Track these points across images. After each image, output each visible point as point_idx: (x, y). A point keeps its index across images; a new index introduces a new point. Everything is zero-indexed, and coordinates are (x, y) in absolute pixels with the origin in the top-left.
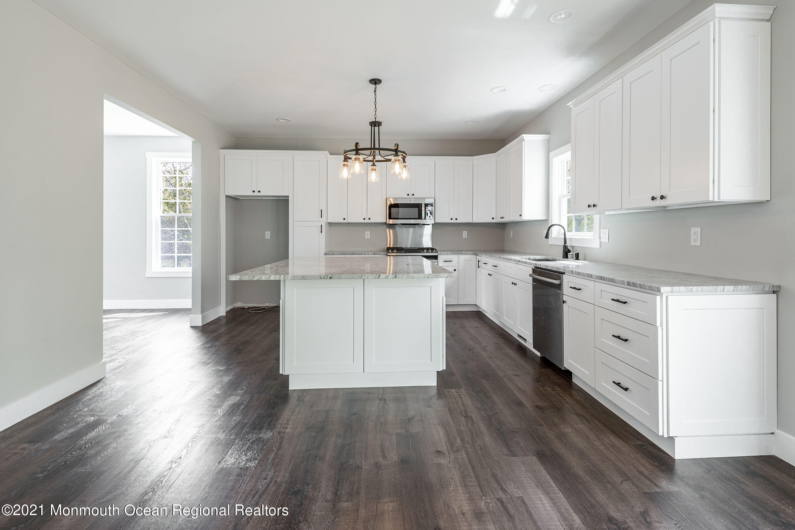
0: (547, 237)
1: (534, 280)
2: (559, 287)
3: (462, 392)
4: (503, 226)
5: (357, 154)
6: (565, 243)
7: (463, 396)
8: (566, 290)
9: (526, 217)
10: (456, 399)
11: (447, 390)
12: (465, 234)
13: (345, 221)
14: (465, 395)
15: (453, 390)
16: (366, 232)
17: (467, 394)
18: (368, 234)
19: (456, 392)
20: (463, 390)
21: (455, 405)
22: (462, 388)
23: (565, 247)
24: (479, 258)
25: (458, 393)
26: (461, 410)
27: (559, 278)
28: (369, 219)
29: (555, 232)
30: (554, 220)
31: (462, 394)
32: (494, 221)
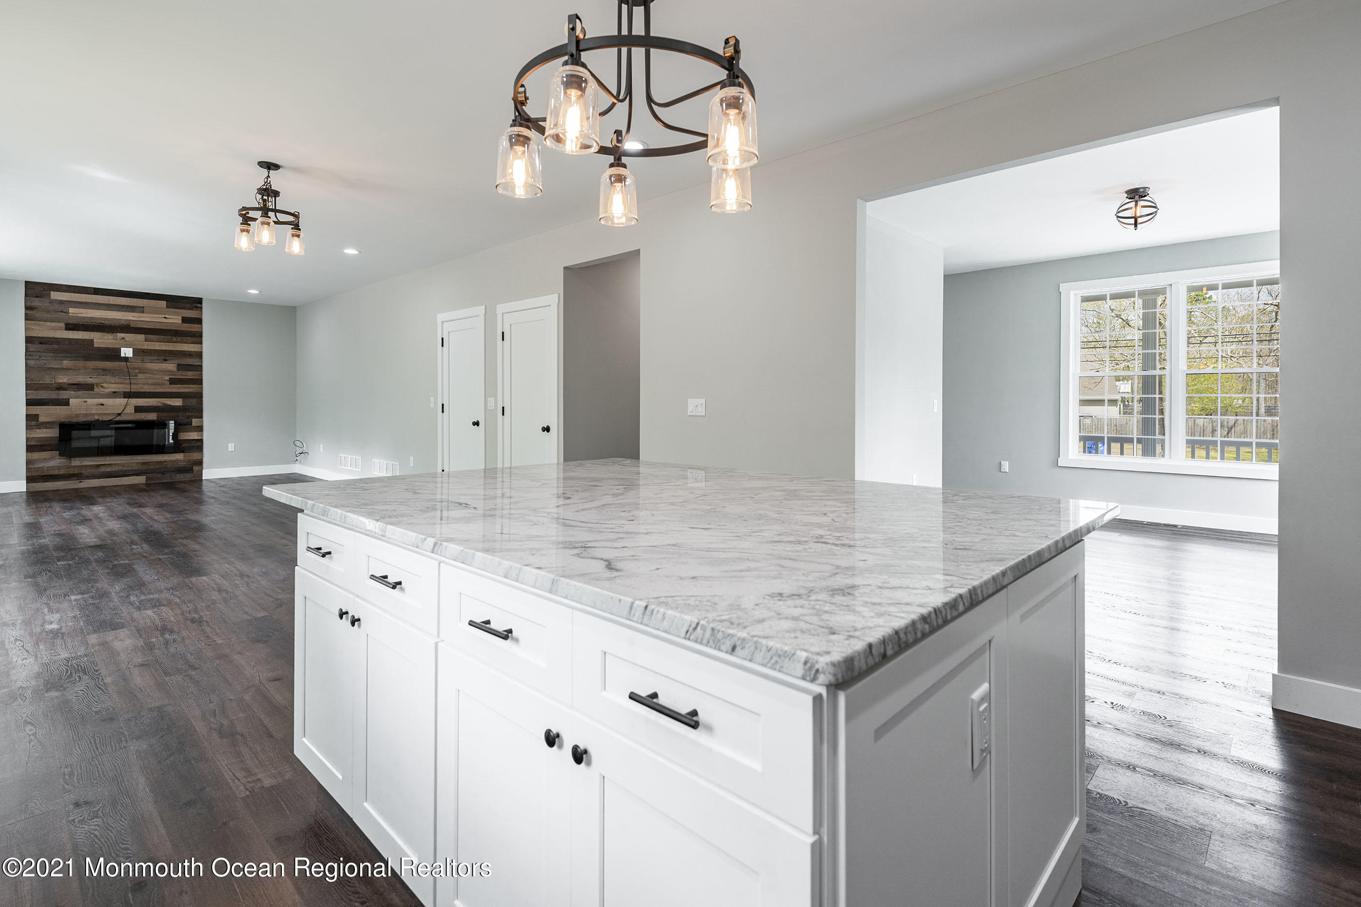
3: (242, 788)
7: (240, 774)
10: (257, 762)
11: (287, 778)
14: (234, 781)
15: (268, 782)
17: (228, 784)
19: (259, 780)
20: (241, 791)
21: (258, 749)
22: (243, 799)
25: (254, 778)
26: (246, 743)
31: (244, 781)
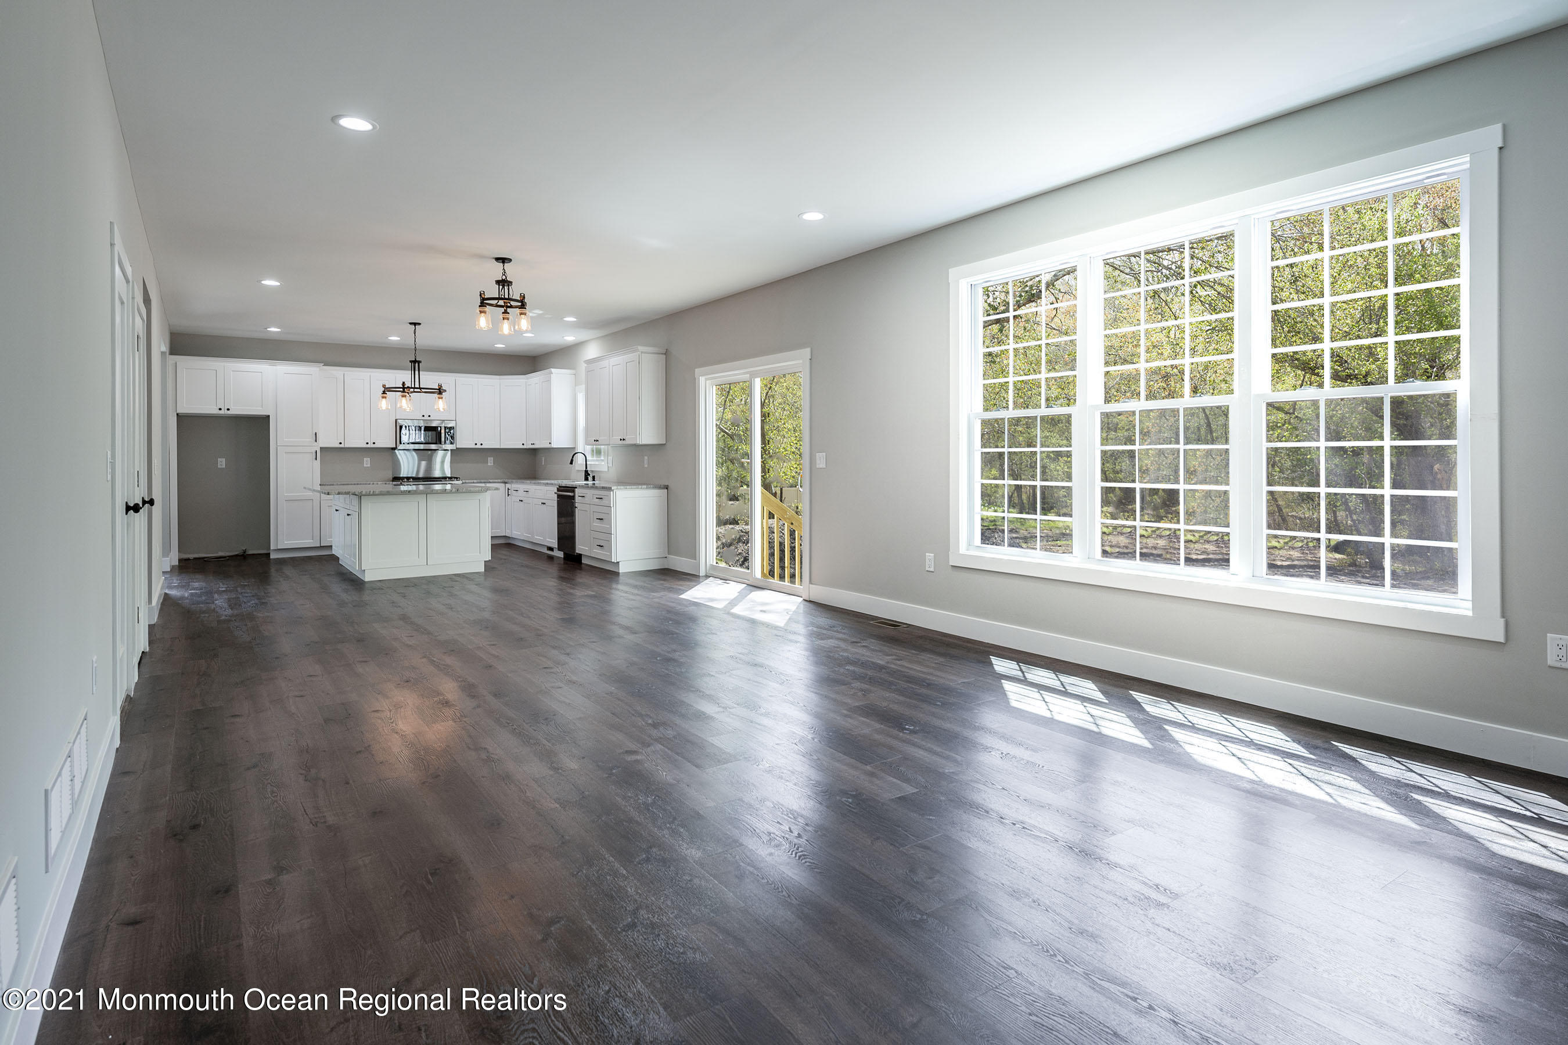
0: (571, 463)
1: (559, 496)
2: (573, 497)
4: (534, 452)
5: (404, 391)
6: (586, 468)
8: (577, 499)
9: (554, 445)
12: (491, 461)
13: (342, 446)
16: (365, 459)
18: (367, 462)
23: (586, 472)
24: (508, 486)
27: (573, 491)
28: (374, 443)
29: (580, 459)
30: (580, 449)
32: (525, 447)
